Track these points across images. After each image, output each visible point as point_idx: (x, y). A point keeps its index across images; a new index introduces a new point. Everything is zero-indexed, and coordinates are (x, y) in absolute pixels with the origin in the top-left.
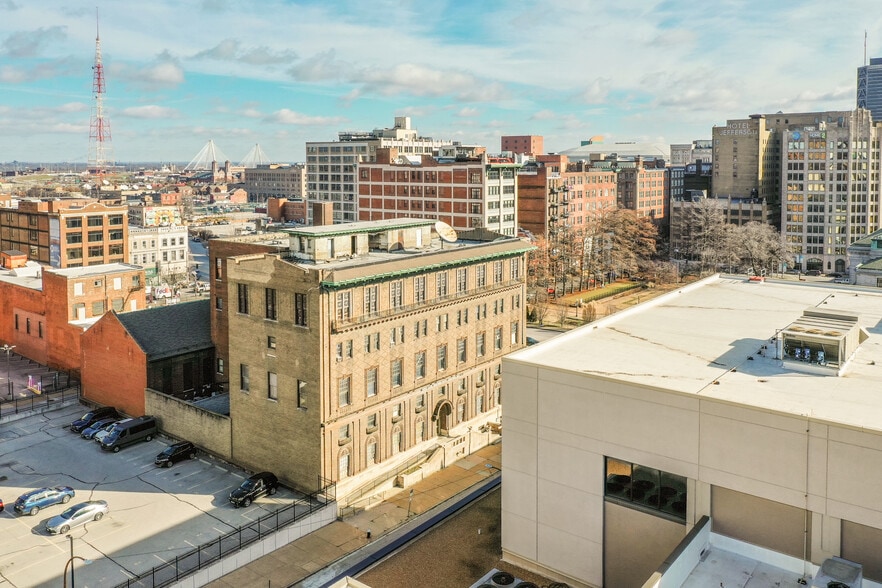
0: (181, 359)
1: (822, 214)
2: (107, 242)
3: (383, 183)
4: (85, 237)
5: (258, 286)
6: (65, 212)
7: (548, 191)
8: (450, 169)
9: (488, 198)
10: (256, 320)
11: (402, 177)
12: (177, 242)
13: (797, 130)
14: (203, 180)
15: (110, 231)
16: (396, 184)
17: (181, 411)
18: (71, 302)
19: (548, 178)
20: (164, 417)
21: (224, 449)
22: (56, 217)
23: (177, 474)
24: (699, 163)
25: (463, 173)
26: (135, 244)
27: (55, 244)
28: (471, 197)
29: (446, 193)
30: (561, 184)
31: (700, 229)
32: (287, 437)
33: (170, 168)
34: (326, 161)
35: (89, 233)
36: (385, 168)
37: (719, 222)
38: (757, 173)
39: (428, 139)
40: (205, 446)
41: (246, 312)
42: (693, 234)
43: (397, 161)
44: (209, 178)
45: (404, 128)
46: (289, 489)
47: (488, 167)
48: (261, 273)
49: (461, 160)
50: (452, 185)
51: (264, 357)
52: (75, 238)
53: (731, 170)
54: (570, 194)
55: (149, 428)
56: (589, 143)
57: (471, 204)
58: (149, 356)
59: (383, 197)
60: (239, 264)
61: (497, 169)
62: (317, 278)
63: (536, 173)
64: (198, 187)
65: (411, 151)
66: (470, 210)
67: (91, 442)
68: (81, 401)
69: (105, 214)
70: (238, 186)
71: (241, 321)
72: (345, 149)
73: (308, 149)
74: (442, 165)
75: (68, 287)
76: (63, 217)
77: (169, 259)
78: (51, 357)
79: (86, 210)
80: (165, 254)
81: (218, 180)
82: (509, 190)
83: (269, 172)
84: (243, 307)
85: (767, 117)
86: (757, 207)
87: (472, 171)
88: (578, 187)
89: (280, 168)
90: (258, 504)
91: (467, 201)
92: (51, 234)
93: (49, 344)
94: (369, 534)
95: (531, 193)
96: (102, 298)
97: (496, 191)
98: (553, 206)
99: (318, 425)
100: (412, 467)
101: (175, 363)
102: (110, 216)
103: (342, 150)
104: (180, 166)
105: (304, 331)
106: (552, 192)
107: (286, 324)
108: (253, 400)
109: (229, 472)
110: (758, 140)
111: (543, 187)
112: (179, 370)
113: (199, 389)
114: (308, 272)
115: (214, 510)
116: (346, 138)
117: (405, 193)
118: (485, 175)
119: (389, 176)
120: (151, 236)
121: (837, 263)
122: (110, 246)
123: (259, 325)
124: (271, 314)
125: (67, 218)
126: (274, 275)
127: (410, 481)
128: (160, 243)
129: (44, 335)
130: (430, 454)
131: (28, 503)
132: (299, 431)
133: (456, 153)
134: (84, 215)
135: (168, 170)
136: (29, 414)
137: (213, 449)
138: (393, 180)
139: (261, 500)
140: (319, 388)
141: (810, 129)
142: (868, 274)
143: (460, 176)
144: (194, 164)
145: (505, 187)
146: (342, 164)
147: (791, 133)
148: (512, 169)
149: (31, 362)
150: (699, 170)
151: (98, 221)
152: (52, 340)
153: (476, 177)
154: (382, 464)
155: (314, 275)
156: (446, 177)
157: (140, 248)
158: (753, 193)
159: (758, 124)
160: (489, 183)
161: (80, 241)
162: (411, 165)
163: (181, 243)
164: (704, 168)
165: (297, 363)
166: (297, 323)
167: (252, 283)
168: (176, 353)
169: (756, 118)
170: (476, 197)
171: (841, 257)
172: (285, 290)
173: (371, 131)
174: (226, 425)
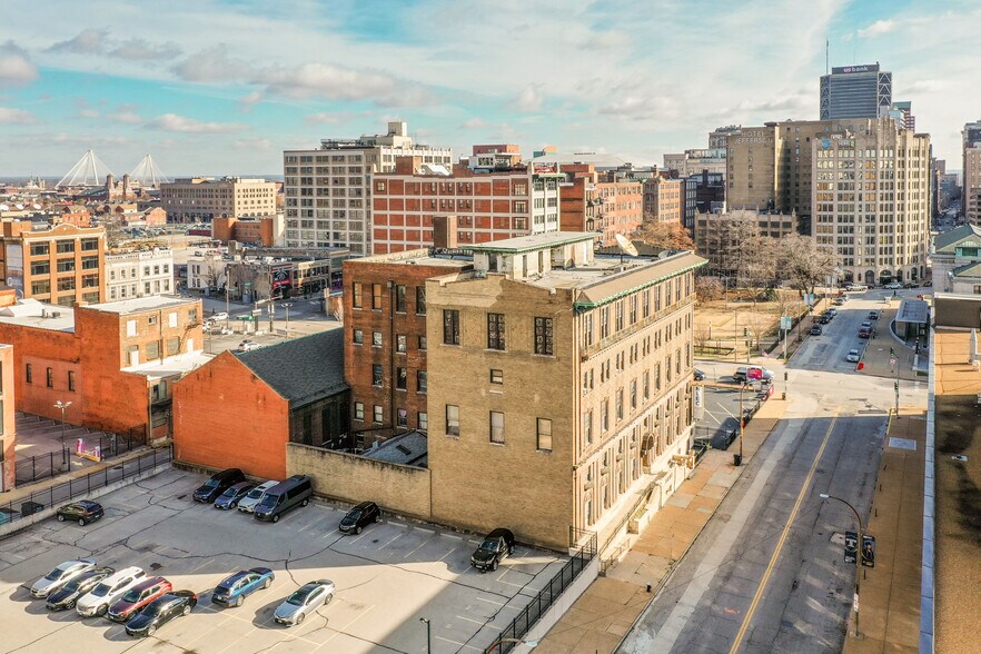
0: (320, 405)
1: (852, 224)
2: (79, 272)
3: (404, 197)
4: (53, 266)
5: (476, 311)
6: (29, 236)
7: (586, 204)
8: (489, 179)
9: (536, 212)
10: (473, 350)
11: (429, 189)
12: (161, 270)
13: (823, 138)
14: (98, 198)
15: (83, 258)
16: (421, 197)
17: (347, 466)
18: (123, 344)
19: (586, 189)
20: (318, 475)
21: (421, 506)
22: (17, 242)
23: (375, 541)
24: (705, 174)
25: (506, 184)
26: (113, 273)
27: (14, 275)
28: (514, 211)
29: (484, 206)
30: (596, 196)
31: (734, 243)
32: (520, 486)
33: (38, 184)
34: (311, 172)
35: (59, 261)
36: (407, 179)
37: (754, 235)
38: (773, 184)
39: (426, 148)
40: (388, 505)
41: (455, 343)
42: (730, 248)
43: (420, 172)
44: (102, 194)
45: (400, 134)
46: (525, 546)
47: (535, 177)
48: (480, 296)
49: (501, 169)
50: (492, 198)
51: (484, 394)
52: (40, 268)
53: (746, 180)
54: (604, 207)
55: (302, 492)
56: (542, 154)
57: (514, 219)
58: (291, 403)
59: (405, 213)
60: (445, 286)
61: (542, 180)
62: (571, 299)
63: (572, 184)
64: (93, 207)
65: (431, 161)
66: (514, 225)
67: (230, 513)
68: (175, 465)
69: (78, 237)
70: (154, 204)
71: (446, 354)
72: (335, 158)
73: (286, 158)
74: (478, 175)
75: (121, 326)
76: (27, 241)
77: (152, 290)
78: (90, 415)
79: (54, 233)
80: (147, 284)
81: (115, 197)
82: (552, 202)
83: (190, 187)
84: (451, 335)
85: (782, 124)
86: (786, 219)
87: (515, 182)
88: (611, 200)
89: (206, 182)
90: (505, 567)
91: (510, 215)
92: (8, 264)
93: (86, 399)
94: (649, 587)
95: (571, 206)
96: (157, 338)
97: (541, 203)
98: (590, 220)
99: (570, 468)
100: (636, 510)
101: (315, 410)
102: (82, 240)
103: (330, 159)
104: (52, 182)
105: (546, 361)
106: (590, 205)
107: (519, 354)
108: (466, 446)
109: (437, 533)
110: (774, 148)
111: (581, 200)
112: (318, 418)
113: (336, 441)
114: (554, 291)
115: (458, 578)
116: (330, 145)
117: (433, 208)
118: (531, 185)
119: (412, 188)
120: (131, 264)
121: (867, 275)
122: (83, 277)
123: (477, 356)
124: (497, 344)
125: (32, 244)
126: (501, 298)
127: (642, 524)
128: (142, 272)
129: (76, 387)
130: (648, 493)
131: (232, 591)
132: (539, 477)
133: (495, 161)
134: (53, 239)
135: (35, 187)
136: (119, 486)
137: (402, 508)
138: (417, 193)
139: (505, 561)
140: (571, 426)
141: (839, 136)
142: (965, 281)
143: (501, 188)
144: (69, 179)
145: (549, 199)
146: (331, 176)
147: (820, 141)
148: (554, 179)
149: (57, 422)
150: (705, 182)
151: (67, 246)
152: (91, 393)
153: (520, 189)
154: (612, 509)
155: (564, 295)
156: (484, 189)
157: (119, 279)
158: (769, 204)
159: (773, 132)
160: (536, 195)
161: (48, 272)
162: (437, 176)
163: (166, 271)
164: (711, 179)
165: (537, 398)
166: (536, 352)
167: (465, 308)
168: (313, 399)
169: (772, 125)
170: (521, 211)
171: (870, 269)
172: (519, 313)
173: (358, 138)
174: (422, 478)
